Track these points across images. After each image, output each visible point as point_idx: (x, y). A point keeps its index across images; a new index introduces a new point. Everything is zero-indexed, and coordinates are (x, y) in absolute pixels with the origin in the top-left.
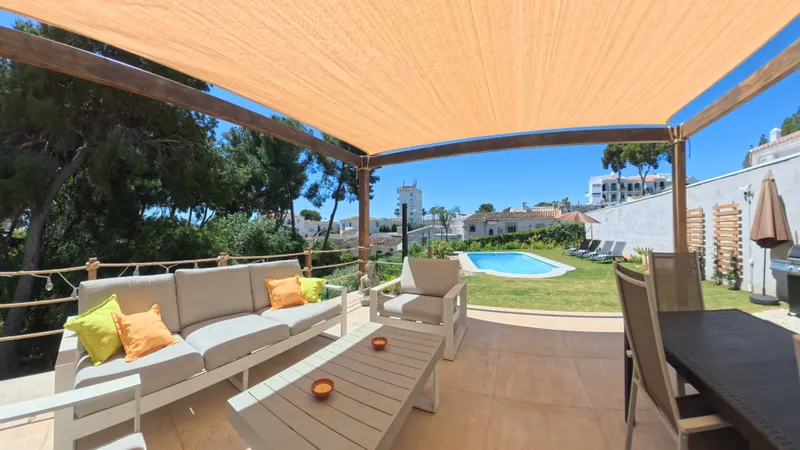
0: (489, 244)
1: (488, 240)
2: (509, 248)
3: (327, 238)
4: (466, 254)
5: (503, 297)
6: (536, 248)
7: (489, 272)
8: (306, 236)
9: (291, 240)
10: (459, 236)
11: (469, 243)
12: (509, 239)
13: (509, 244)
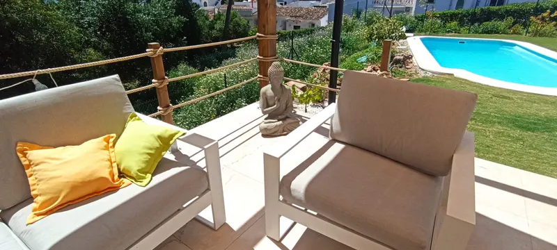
0: (454, 23)
1: (453, 17)
2: (488, 32)
3: (229, 8)
4: (418, 38)
5: (495, 129)
6: (537, 34)
7: (460, 73)
8: (205, 4)
9: (176, 14)
10: (408, 10)
11: (421, 19)
12: (488, 16)
13: (489, 24)
